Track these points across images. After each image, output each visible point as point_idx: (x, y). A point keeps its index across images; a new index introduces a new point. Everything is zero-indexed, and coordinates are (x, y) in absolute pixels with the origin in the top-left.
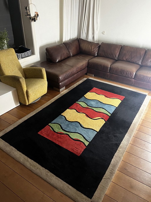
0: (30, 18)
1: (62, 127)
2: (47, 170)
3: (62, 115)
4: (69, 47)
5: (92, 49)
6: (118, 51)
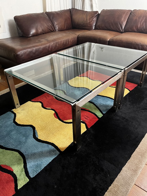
6: (125, 18)
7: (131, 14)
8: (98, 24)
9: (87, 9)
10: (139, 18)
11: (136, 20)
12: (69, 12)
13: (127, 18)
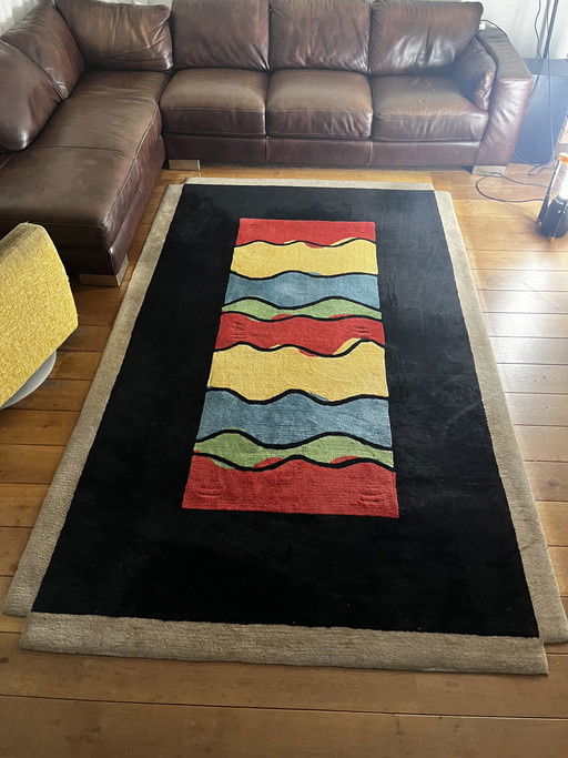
1: (253, 435)
3: (214, 389)
6: (262, 29)
7: (270, 10)
10: (303, 25)
11: (296, 33)
13: (266, 26)
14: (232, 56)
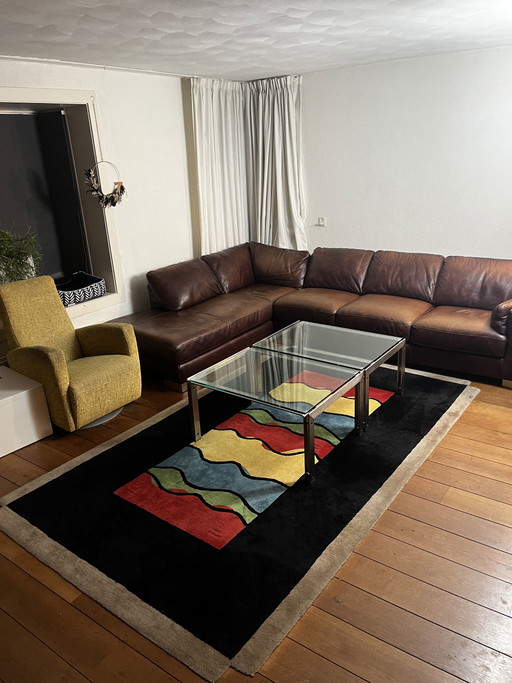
0: (101, 197)
1: (186, 475)
2: (119, 585)
3: (192, 446)
4: (218, 268)
5: (286, 267)
6: (362, 268)
7: (372, 258)
8: (311, 276)
9: (284, 244)
10: (389, 268)
11: (383, 272)
12: (247, 252)
13: (366, 267)
14: (338, 282)
